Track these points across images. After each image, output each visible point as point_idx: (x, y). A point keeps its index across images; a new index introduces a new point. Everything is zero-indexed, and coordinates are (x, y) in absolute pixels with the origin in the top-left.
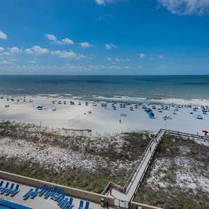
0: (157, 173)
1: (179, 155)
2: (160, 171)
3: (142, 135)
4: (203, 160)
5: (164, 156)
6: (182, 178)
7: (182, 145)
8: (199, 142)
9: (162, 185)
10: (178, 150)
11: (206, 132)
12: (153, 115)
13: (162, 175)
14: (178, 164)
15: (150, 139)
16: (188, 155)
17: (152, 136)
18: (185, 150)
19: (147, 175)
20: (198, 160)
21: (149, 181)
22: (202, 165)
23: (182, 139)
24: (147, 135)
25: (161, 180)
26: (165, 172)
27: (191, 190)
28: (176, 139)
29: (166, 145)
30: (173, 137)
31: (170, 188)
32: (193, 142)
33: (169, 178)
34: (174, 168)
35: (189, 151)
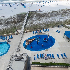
0: (29, 23)
1: (33, 17)
2: (29, 22)
3: (23, 14)
4: (39, 17)
5: (30, 19)
6: (34, 22)
7: (34, 14)
8: (38, 13)
9: (30, 25)
10: (33, 16)
11: (40, 9)
12: (25, 7)
13: (30, 23)
14: (33, 19)
15: (25, 15)
16: (36, 16)
17: (26, 13)
18: (35, 15)
19: (26, 24)
20: (38, 17)
21: (27, 25)
22: (39, 18)
23: (34, 13)
24: (24, 14)
25: (30, 24)
26: (31, 22)
27: (36, 24)
28: (33, 13)
29: (30, 15)
30: (32, 13)
31: (32, 25)
32: (37, 13)
33: (31, 23)
34: (33, 20)
35: (36, 15)
